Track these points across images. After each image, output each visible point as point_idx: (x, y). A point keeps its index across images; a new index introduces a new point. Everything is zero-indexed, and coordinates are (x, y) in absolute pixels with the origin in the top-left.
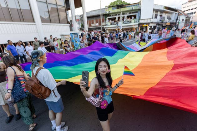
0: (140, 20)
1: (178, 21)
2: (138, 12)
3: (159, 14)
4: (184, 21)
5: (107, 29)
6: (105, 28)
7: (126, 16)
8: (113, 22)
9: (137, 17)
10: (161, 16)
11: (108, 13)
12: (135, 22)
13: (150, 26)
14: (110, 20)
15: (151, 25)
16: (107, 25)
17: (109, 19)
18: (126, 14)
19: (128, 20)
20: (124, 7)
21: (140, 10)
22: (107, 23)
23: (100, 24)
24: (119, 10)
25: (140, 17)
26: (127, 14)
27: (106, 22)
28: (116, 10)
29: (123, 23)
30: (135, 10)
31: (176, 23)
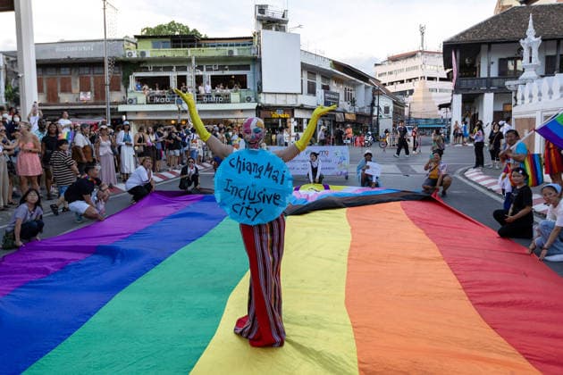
0: (262, 96)
1: (376, 109)
2: (251, 67)
3: (319, 82)
4: (391, 114)
5: (130, 117)
6: (125, 113)
7: (207, 75)
8: (158, 92)
9: (250, 84)
10: (326, 88)
11: (135, 56)
12: (242, 101)
13: (296, 119)
14: (146, 87)
15: (298, 114)
16: (131, 102)
17: (142, 81)
18: (207, 70)
19: (218, 91)
20: (199, 46)
21: (257, 61)
22: (130, 96)
23: (100, 95)
24: (180, 53)
25: (260, 84)
26: (211, 70)
27: (130, 89)
28: (169, 52)
29: (199, 99)
30: (240, 59)
31: (372, 115)
